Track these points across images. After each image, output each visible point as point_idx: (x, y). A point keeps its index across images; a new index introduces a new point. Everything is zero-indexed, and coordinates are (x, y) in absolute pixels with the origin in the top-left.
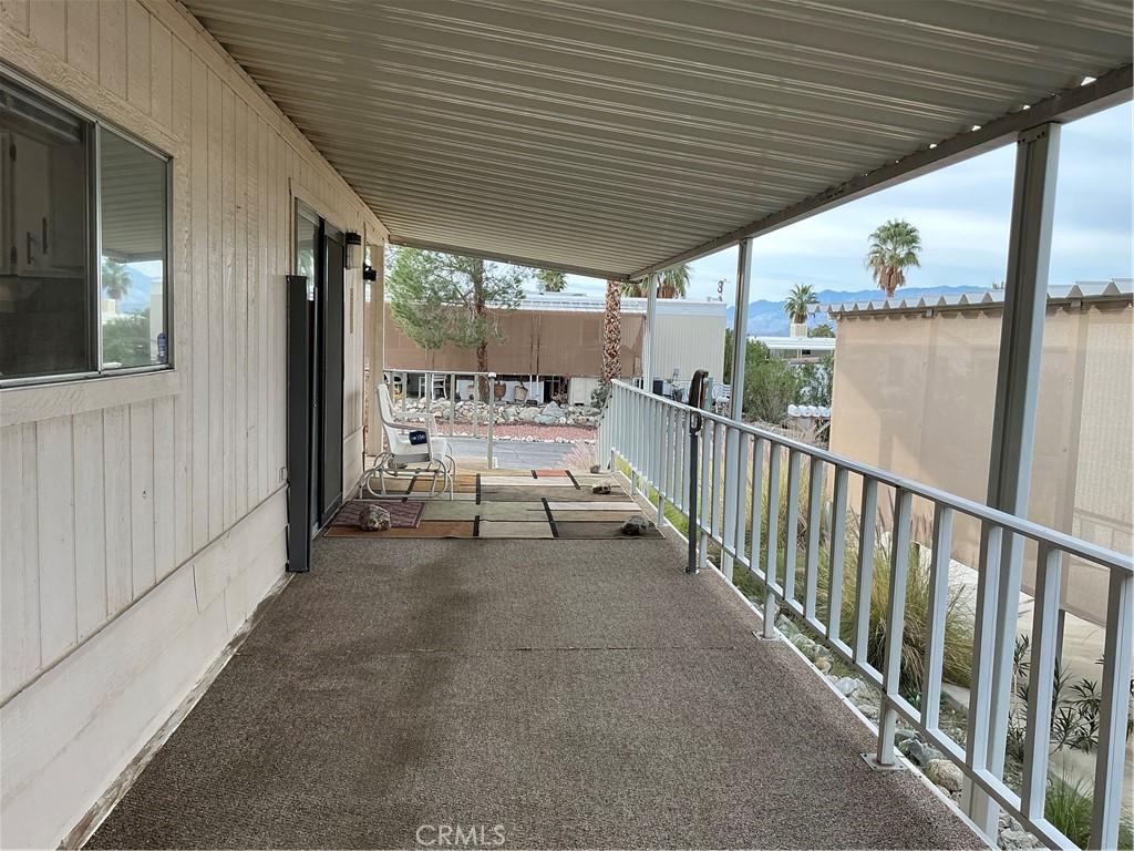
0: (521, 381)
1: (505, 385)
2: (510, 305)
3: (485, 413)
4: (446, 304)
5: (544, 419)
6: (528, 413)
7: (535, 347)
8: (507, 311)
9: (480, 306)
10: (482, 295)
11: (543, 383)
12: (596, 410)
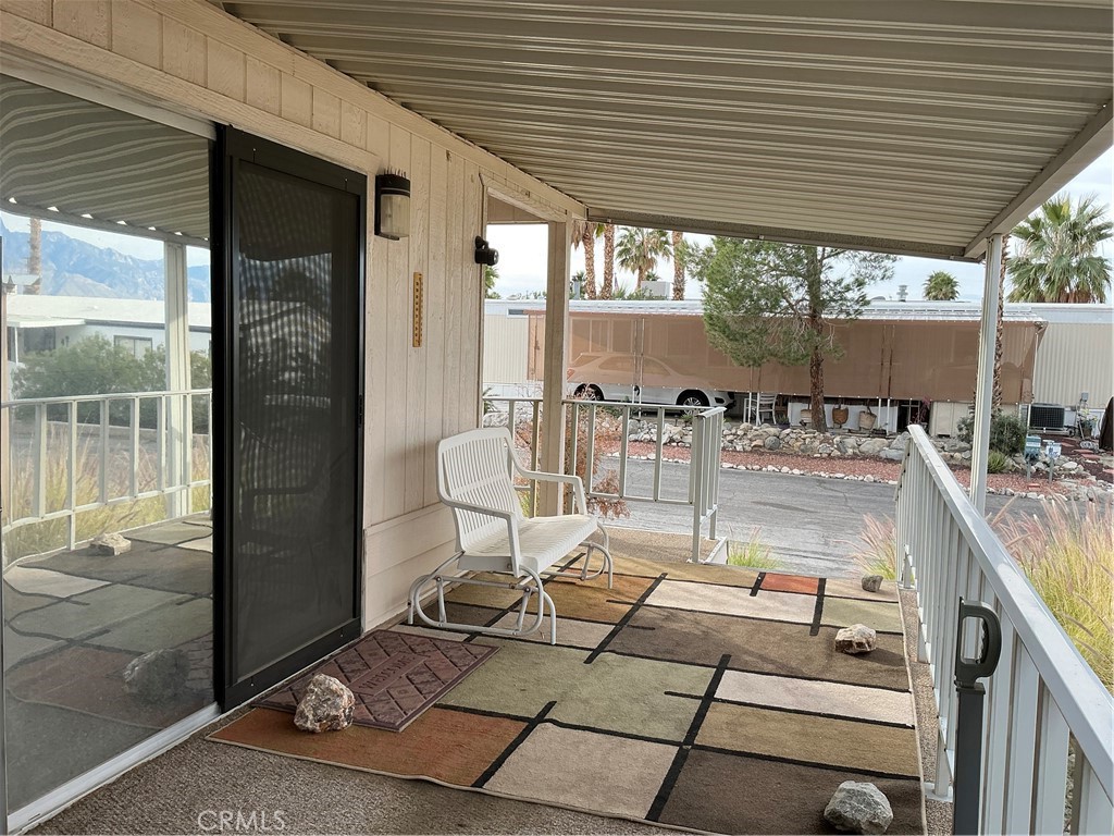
0: (868, 406)
1: (847, 410)
2: (848, 314)
3: (817, 443)
4: (767, 314)
5: (892, 454)
6: (871, 445)
7: (887, 364)
8: (846, 321)
9: (814, 316)
10: (817, 304)
11: (896, 408)
12: (964, 444)
